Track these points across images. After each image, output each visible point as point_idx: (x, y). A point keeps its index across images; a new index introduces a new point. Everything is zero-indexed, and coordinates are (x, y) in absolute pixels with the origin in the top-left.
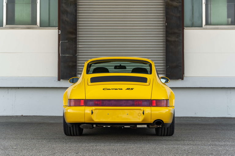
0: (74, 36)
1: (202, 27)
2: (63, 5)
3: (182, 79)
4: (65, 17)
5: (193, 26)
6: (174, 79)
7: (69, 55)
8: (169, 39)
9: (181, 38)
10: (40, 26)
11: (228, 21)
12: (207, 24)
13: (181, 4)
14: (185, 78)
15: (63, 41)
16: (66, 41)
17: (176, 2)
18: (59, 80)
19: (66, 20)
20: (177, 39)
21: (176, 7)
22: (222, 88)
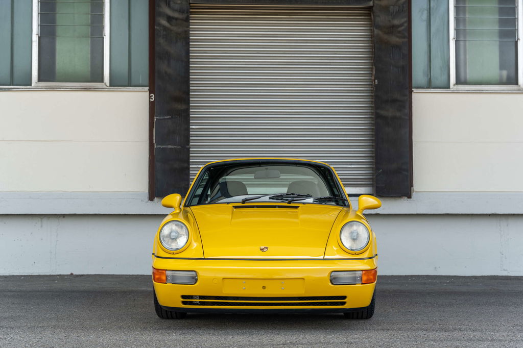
0: (184, 107)
1: (448, 87)
2: (161, 41)
3: (409, 197)
4: (163, 67)
5: (429, 85)
6: (392, 197)
7: (173, 147)
8: (382, 113)
9: (407, 111)
10: (111, 85)
11: (501, 76)
12: (458, 82)
13: (406, 40)
14: (414, 195)
15: (162, 118)
16: (166, 117)
17: (398, 37)
18: (151, 198)
19: (166, 73)
20: (398, 114)
21: (397, 47)
22: (489, 215)
